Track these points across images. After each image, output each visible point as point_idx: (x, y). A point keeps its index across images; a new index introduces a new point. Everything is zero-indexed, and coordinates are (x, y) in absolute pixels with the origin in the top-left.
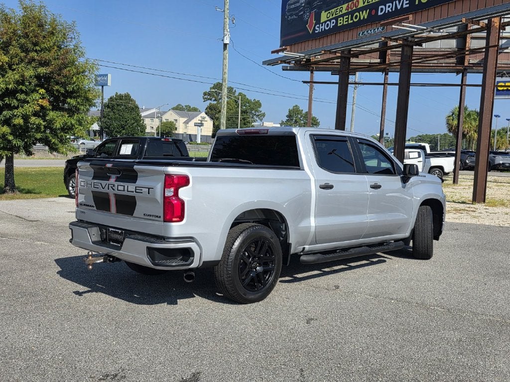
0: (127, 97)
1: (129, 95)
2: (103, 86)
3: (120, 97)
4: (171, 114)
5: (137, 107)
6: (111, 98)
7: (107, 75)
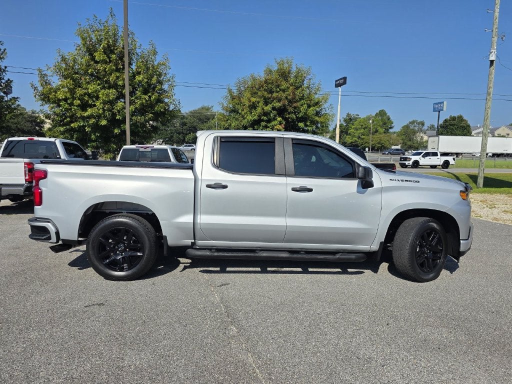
0: (460, 118)
1: (461, 116)
2: (439, 112)
3: (454, 119)
4: (504, 129)
5: (469, 126)
6: (445, 120)
7: (443, 102)
